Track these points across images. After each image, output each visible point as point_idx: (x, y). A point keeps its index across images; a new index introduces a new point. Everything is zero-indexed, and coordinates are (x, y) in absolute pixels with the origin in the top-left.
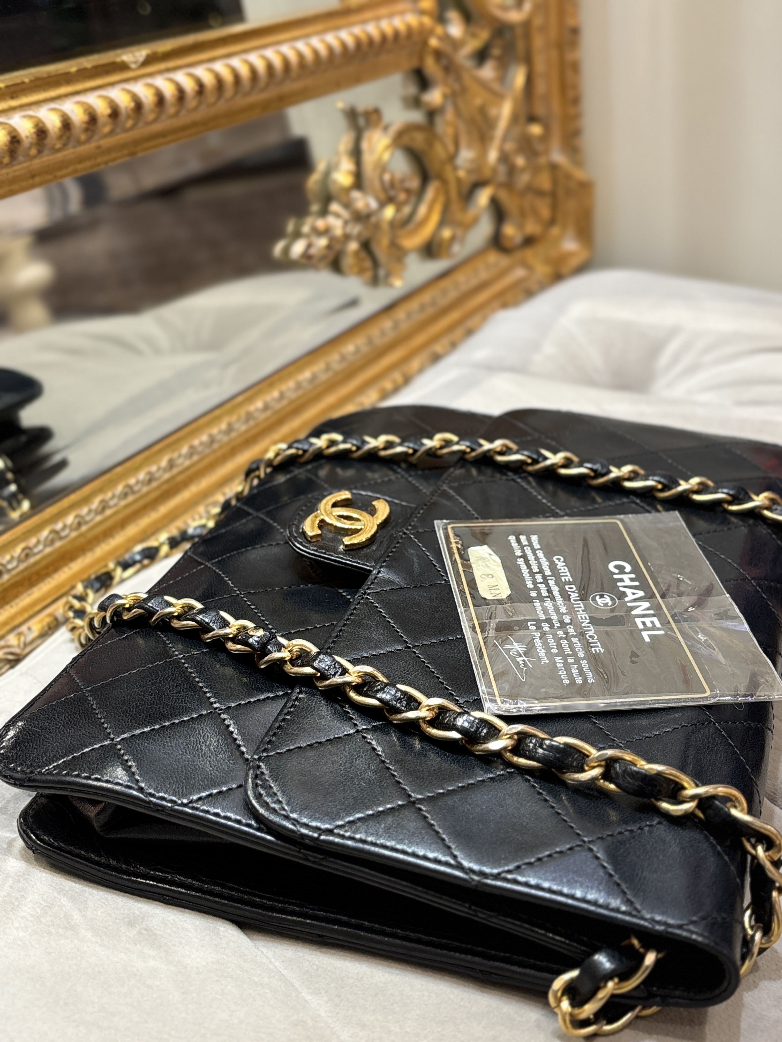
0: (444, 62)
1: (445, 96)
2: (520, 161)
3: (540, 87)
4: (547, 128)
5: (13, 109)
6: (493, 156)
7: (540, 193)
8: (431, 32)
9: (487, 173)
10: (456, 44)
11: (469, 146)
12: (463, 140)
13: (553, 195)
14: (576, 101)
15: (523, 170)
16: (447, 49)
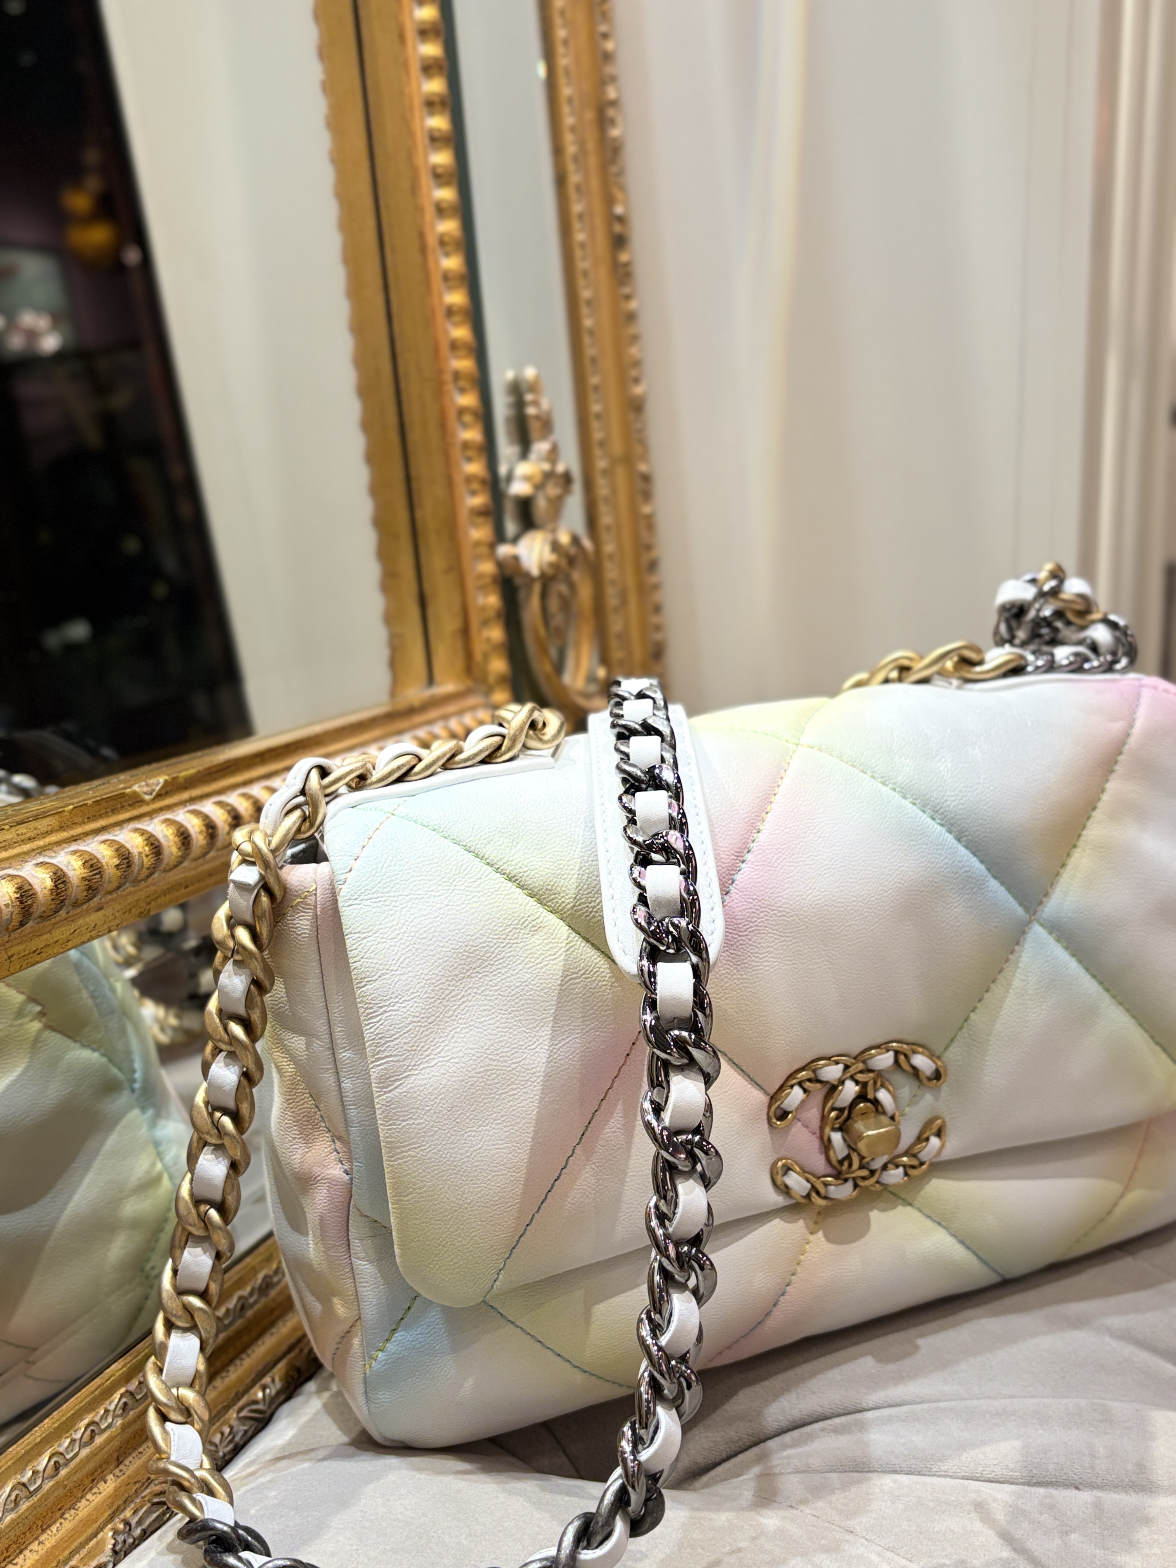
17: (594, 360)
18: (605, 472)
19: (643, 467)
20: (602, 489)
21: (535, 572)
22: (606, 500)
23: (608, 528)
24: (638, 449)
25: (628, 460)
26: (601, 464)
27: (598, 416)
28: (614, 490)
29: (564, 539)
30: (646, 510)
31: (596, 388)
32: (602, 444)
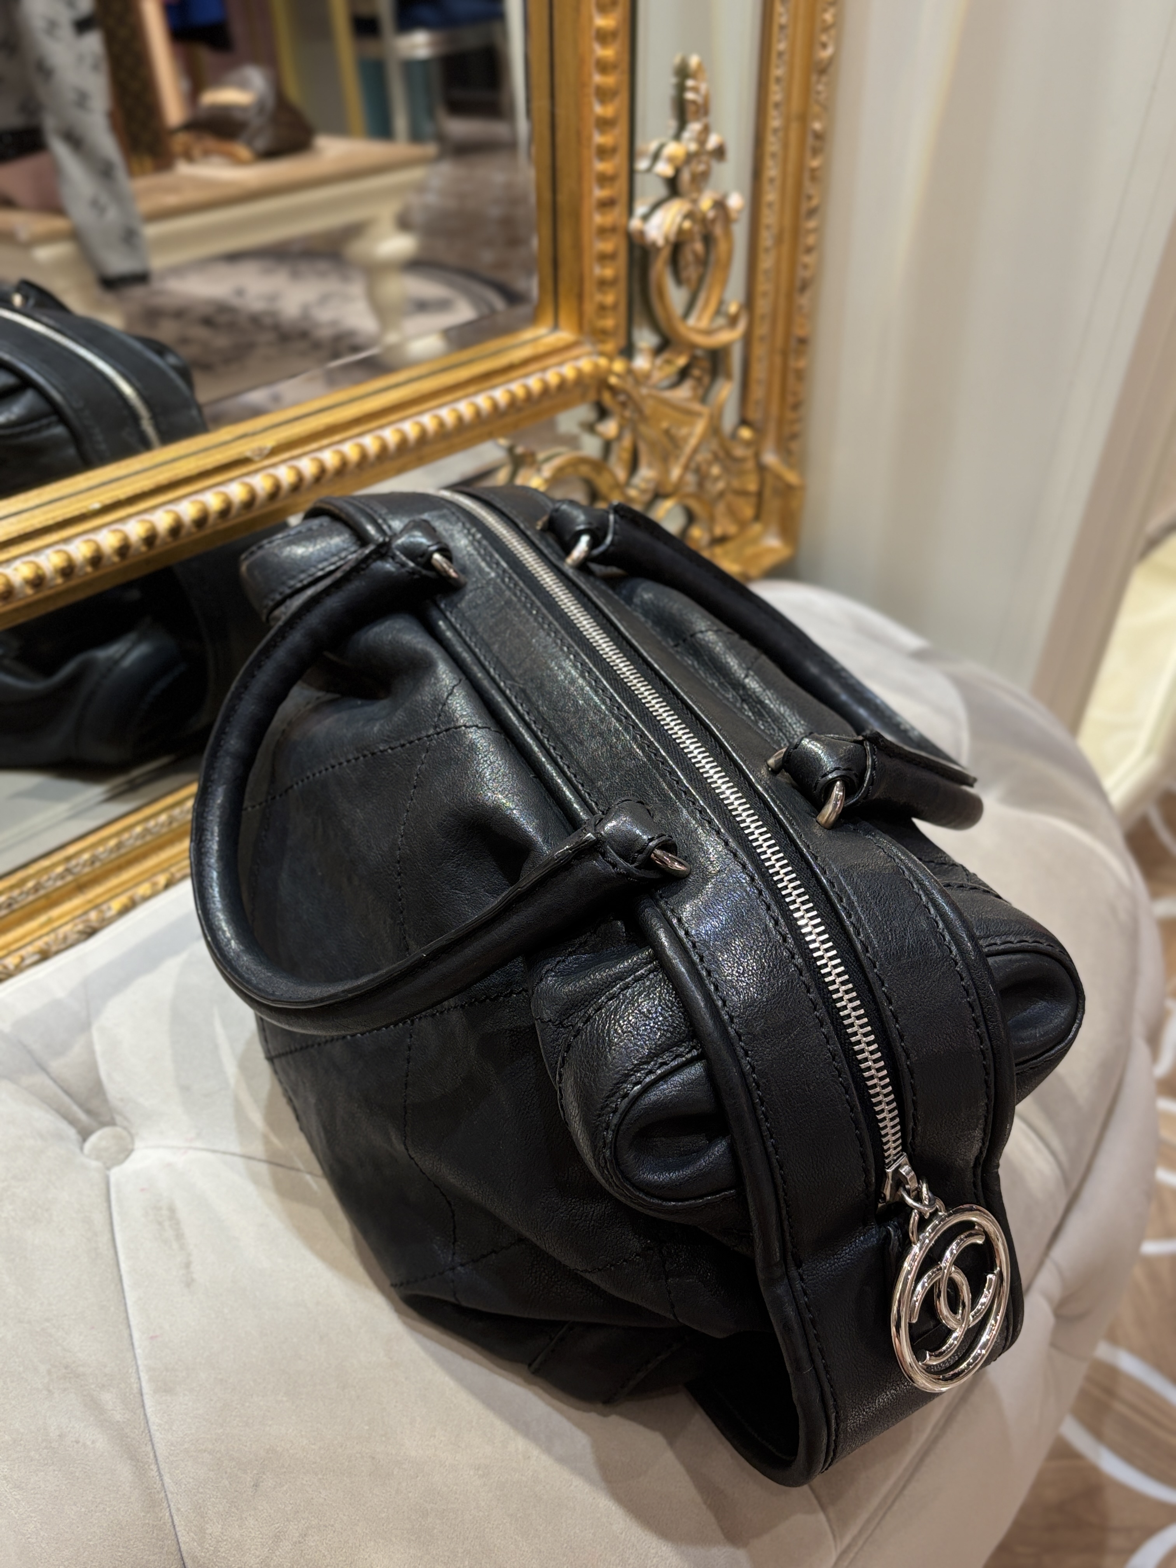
0: (622, 398)
1: (621, 429)
2: (715, 470)
3: (757, 392)
4: (759, 430)
5: (130, 516)
6: (676, 473)
7: (743, 493)
8: (610, 372)
9: (669, 488)
10: (640, 379)
11: (650, 465)
12: (644, 459)
13: (760, 495)
14: (796, 406)
15: (717, 479)
16: (629, 385)
17: (782, 27)
18: (775, 131)
19: (817, 126)
20: (773, 144)
21: (660, 242)
22: (774, 155)
23: (772, 180)
24: (816, 109)
25: (804, 118)
26: (775, 121)
27: (778, 80)
28: (785, 146)
29: (706, 203)
30: (815, 163)
31: (780, 54)
32: (777, 105)
